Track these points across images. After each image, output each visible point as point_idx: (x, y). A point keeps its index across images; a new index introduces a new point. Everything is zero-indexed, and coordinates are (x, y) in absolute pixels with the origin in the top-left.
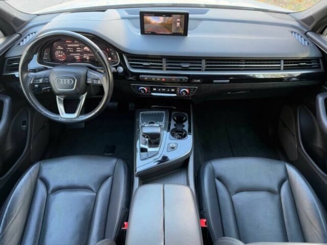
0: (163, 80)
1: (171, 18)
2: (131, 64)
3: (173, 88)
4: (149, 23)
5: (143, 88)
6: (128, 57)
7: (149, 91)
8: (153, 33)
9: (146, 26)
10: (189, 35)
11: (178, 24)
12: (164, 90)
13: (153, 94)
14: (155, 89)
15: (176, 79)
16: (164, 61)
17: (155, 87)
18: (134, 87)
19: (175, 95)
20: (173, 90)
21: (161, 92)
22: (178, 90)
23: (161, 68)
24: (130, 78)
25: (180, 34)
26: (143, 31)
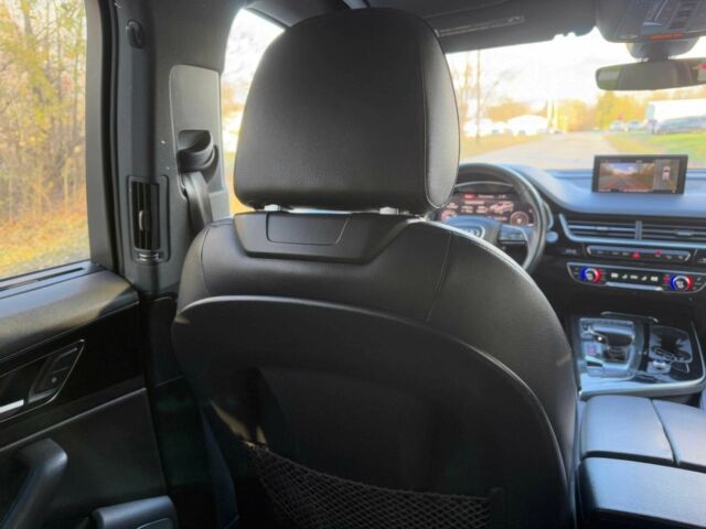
0: (636, 255)
1: (653, 165)
2: (572, 230)
3: (654, 274)
4: (610, 173)
5: (592, 272)
6: (568, 219)
7: (603, 279)
8: (615, 191)
9: (602, 180)
10: (686, 194)
11: (666, 175)
12: (634, 277)
13: (610, 284)
14: (615, 275)
15: (663, 256)
16: (639, 224)
17: (615, 271)
18: (572, 268)
19: (659, 289)
20: (654, 279)
21: (629, 281)
22: (667, 277)
23: (630, 236)
24: (568, 251)
25: (669, 192)
26: (595, 188)
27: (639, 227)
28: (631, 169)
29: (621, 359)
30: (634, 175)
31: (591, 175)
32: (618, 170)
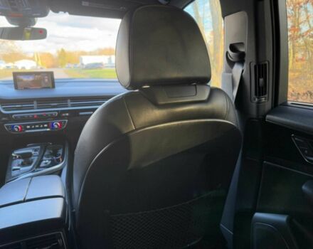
0: (35, 116)
1: (40, 76)
3: (45, 123)
5: (17, 127)
7: (23, 129)
8: (25, 88)
9: (19, 83)
11: (46, 80)
12: (37, 126)
13: (27, 131)
14: (28, 127)
15: (47, 115)
16: (35, 102)
17: (29, 125)
18: (8, 127)
19: (48, 130)
20: (46, 126)
21: (35, 128)
22: (51, 124)
23: (32, 108)
24: (4, 119)
25: (49, 88)
26: (16, 87)
27: (35, 104)
28: (31, 79)
29: (29, 164)
30: (33, 81)
31: (13, 82)
32: (25, 79)
